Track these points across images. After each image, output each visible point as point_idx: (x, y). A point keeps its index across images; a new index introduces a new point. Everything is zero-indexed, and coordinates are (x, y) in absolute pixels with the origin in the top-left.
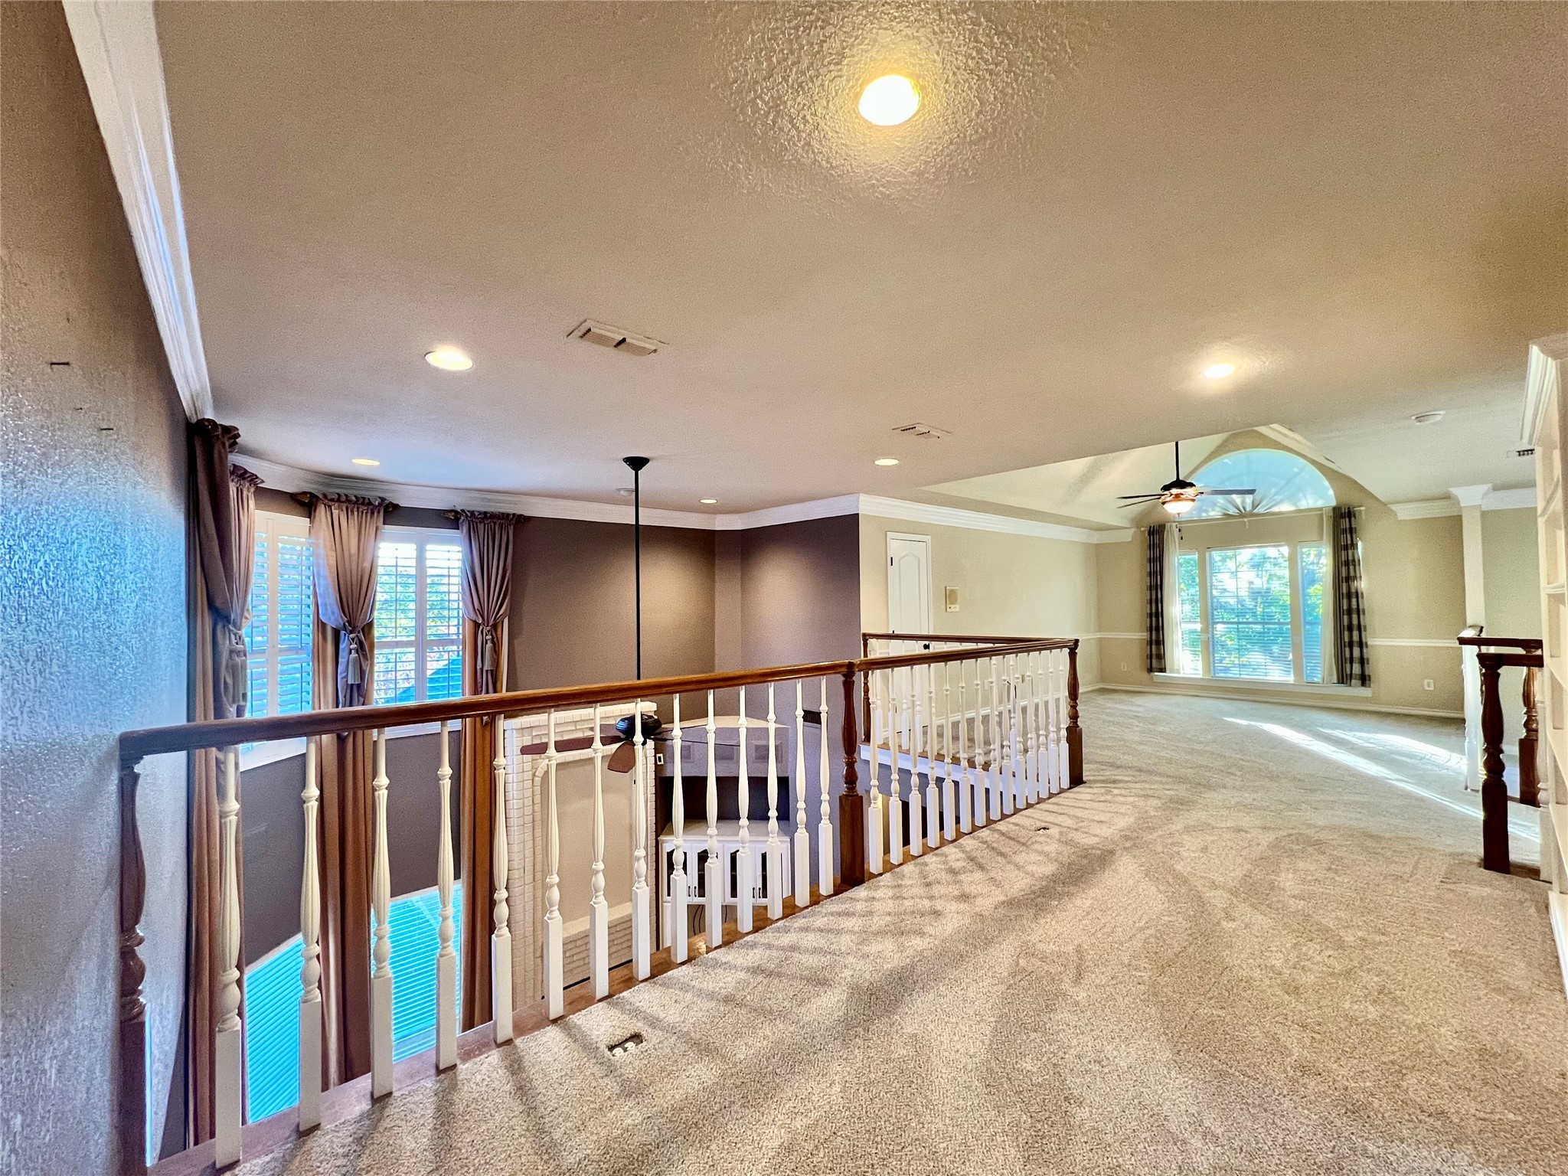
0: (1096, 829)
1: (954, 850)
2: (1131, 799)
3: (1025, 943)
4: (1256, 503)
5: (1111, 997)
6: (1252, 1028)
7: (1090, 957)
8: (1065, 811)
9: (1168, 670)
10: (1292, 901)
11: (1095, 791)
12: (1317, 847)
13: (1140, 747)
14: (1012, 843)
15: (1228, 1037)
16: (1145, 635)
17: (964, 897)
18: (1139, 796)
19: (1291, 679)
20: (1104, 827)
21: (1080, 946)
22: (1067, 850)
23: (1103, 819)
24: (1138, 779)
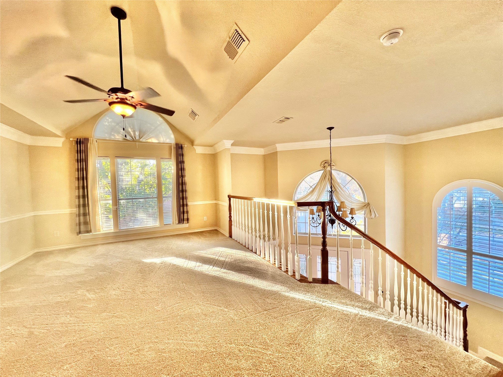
4: (141, 136)
9: (93, 231)
16: (75, 210)
19: (157, 224)
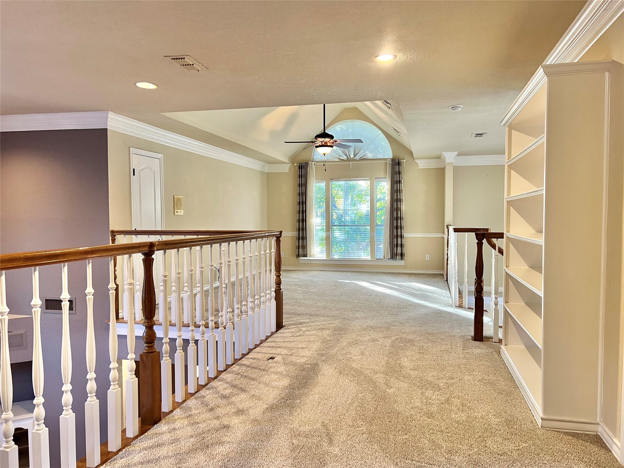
0: (302, 353)
1: (220, 383)
2: (314, 332)
3: (291, 429)
4: (356, 153)
5: (353, 446)
6: (422, 440)
7: (331, 427)
8: (280, 345)
9: (308, 255)
10: (412, 372)
11: (292, 330)
12: (411, 343)
13: (306, 302)
14: (257, 370)
15: (414, 448)
16: (295, 234)
17: (240, 412)
18: (317, 330)
19: (369, 258)
20: (306, 350)
21: (323, 422)
22: (291, 368)
23: (304, 346)
24: (313, 320)
